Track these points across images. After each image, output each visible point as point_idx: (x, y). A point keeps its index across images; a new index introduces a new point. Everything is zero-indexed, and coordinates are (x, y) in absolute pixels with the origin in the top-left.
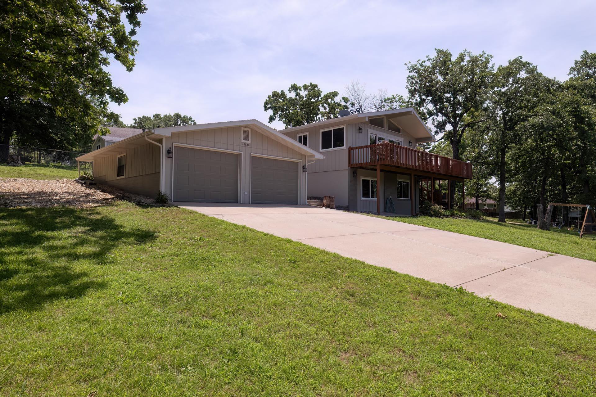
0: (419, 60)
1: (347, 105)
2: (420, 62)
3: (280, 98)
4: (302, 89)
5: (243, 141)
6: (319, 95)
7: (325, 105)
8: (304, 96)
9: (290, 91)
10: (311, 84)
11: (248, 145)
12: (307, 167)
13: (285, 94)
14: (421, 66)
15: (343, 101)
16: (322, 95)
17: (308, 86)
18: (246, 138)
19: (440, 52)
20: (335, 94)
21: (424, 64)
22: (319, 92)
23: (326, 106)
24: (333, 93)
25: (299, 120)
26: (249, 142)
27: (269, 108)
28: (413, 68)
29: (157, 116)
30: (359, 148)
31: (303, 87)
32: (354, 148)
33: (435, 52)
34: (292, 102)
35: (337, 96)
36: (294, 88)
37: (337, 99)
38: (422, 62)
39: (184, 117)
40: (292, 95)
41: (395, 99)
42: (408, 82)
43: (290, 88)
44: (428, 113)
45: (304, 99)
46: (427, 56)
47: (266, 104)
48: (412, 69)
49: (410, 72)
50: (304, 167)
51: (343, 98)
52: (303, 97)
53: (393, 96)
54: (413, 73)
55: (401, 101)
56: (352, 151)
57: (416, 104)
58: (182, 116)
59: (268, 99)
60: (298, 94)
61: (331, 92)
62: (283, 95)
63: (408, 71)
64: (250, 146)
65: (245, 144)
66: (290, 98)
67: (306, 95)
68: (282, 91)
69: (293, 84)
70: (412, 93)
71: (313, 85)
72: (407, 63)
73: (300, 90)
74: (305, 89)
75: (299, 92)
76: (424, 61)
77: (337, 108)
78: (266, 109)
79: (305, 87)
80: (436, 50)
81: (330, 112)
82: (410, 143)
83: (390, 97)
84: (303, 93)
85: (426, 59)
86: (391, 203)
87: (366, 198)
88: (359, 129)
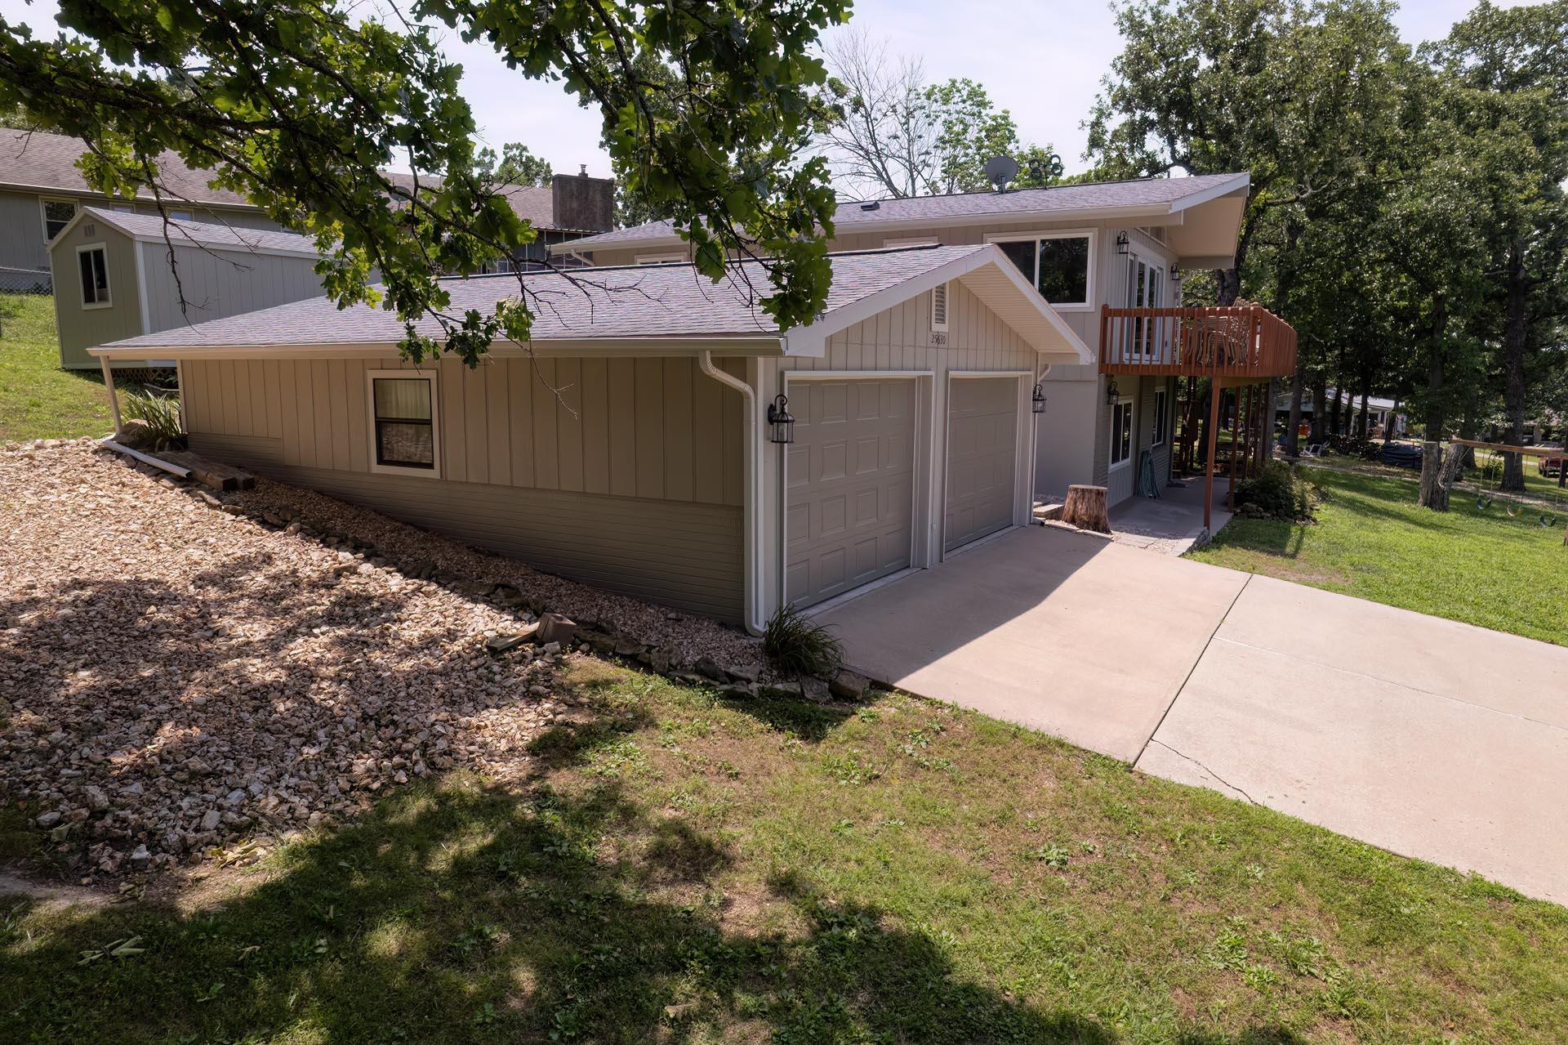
5: (934, 327)
11: (943, 338)
18: (941, 314)
26: (946, 327)
50: (1037, 397)
64: (946, 344)
65: (938, 338)
82: (1173, 270)
87: (1116, 465)
88: (1119, 243)
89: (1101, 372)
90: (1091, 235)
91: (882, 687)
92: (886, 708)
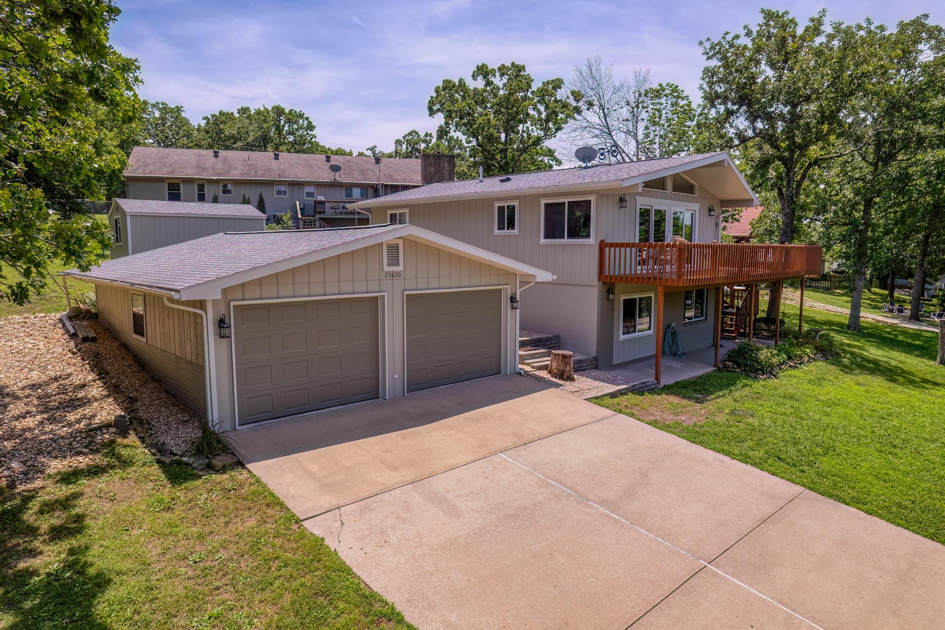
0: (727, 33)
1: (580, 104)
2: (729, 38)
3: (456, 92)
4: (497, 74)
5: (387, 269)
6: (529, 86)
7: (539, 106)
8: (501, 87)
9: (474, 77)
10: (513, 64)
11: (398, 274)
12: (518, 298)
13: (467, 85)
14: (732, 46)
15: (572, 98)
16: (535, 86)
17: (508, 69)
18: (394, 261)
19: (769, 16)
20: (557, 84)
21: (737, 42)
22: (529, 81)
23: (542, 108)
24: (553, 81)
25: (492, 135)
26: (400, 268)
27: (438, 110)
28: (716, 50)
29: (244, 111)
30: (622, 245)
31: (499, 69)
32: (611, 245)
33: (761, 16)
34: (479, 98)
35: (560, 88)
36: (483, 71)
37: (562, 94)
38: (734, 38)
39: (291, 111)
40: (480, 83)
41: (664, 91)
42: (703, 79)
43: (474, 72)
44: (736, 134)
45: (501, 92)
46: (745, 27)
47: (431, 103)
48: (711, 53)
49: (708, 58)
50: (513, 299)
51: (573, 93)
52: (499, 89)
53: (660, 85)
54: (715, 63)
55: (676, 94)
56: (607, 249)
57: (717, 120)
58: (287, 111)
59: (435, 95)
60: (489, 83)
61: (550, 79)
62: (462, 84)
63: (705, 57)
64: (402, 277)
65: (392, 274)
66: (475, 89)
67: (504, 85)
68: (461, 80)
69: (481, 64)
70: (711, 99)
71: (518, 66)
72: (704, 41)
73: (494, 75)
74: (502, 75)
75: (492, 79)
76: (737, 37)
77: (562, 113)
78: (432, 112)
79: (503, 70)
80: (763, 11)
81: (547, 121)
82: (710, 210)
83: (655, 86)
84: (498, 81)
85: (743, 32)
86: (674, 334)
87: (625, 336)
88: (620, 201)
89: (599, 280)
90: (592, 198)
91: (240, 464)
92: (240, 475)
